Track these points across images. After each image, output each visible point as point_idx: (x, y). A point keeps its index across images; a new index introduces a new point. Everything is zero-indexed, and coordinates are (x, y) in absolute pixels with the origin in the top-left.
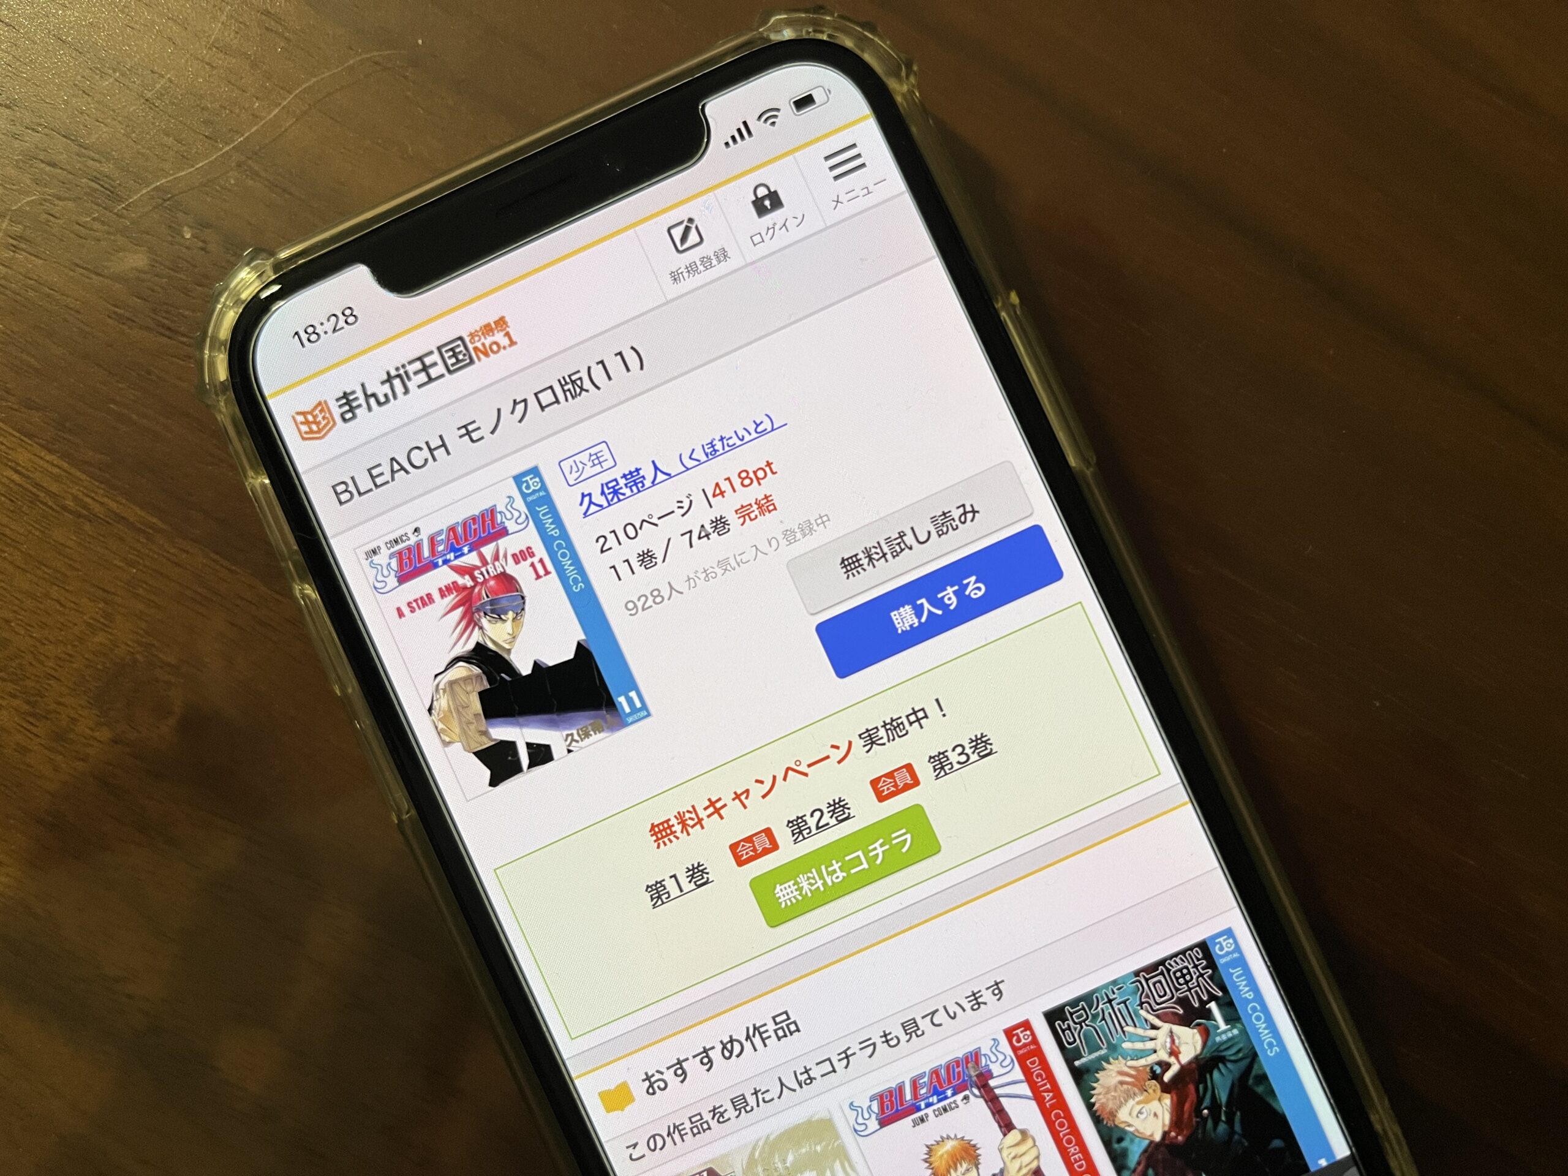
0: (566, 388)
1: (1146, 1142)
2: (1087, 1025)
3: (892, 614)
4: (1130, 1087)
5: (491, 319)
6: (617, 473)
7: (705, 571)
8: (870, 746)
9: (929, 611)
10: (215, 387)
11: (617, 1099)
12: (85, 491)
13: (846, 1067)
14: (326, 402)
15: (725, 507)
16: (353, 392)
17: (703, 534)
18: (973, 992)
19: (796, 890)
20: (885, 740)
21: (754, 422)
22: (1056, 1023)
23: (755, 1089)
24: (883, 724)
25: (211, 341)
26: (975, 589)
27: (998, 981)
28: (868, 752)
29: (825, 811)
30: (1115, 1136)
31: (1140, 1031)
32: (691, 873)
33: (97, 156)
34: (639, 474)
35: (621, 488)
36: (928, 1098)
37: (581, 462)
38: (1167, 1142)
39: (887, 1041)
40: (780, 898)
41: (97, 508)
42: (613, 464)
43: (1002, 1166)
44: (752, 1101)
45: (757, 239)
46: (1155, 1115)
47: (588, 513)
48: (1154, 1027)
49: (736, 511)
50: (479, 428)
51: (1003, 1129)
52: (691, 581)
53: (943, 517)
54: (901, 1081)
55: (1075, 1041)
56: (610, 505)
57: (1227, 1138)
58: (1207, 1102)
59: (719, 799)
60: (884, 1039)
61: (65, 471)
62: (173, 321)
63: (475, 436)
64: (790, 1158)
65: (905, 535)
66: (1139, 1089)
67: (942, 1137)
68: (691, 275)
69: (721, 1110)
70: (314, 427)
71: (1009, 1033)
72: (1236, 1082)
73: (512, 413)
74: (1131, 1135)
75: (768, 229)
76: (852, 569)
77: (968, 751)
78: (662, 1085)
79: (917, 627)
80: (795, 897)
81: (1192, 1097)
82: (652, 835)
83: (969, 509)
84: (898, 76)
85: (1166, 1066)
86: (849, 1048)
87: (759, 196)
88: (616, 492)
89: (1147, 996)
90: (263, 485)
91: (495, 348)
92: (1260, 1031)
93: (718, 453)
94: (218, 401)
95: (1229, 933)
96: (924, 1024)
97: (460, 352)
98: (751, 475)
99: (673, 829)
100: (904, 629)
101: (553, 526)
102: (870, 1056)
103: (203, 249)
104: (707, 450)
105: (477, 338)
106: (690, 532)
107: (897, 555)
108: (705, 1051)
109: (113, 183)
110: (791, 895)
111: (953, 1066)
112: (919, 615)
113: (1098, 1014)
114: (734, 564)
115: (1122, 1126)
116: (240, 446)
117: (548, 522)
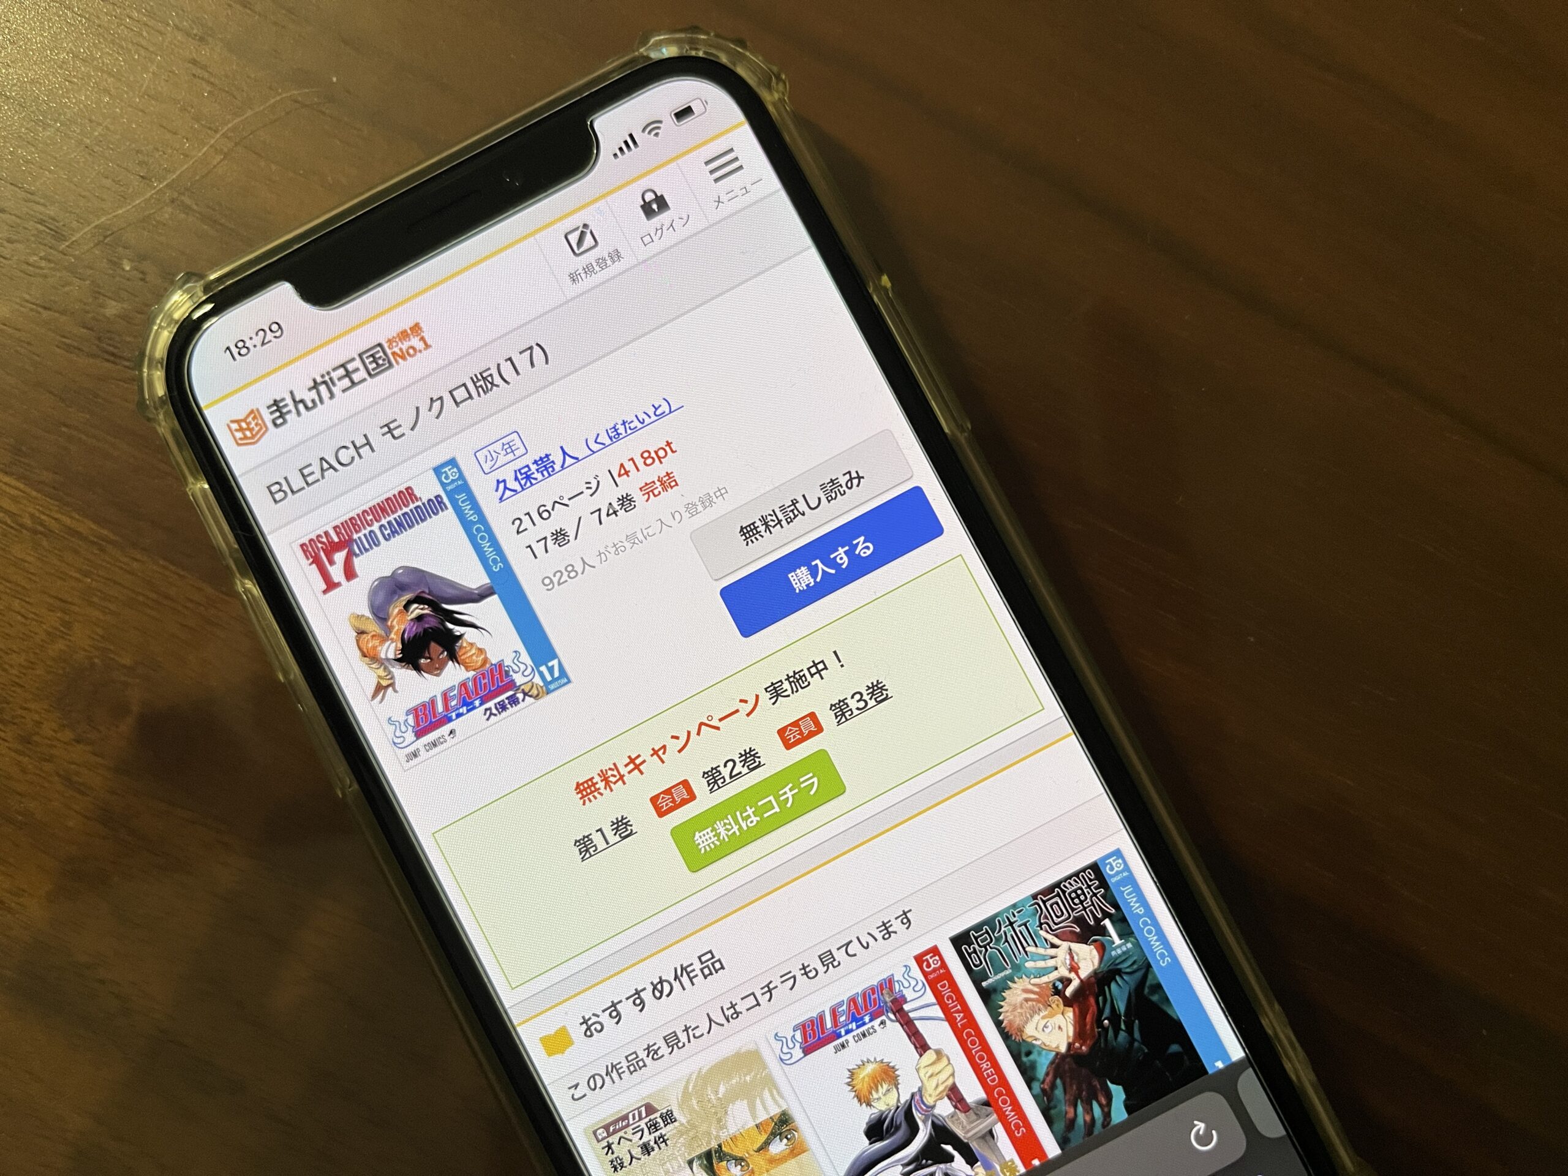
0: (478, 384)
1: (1054, 1053)
2: (991, 948)
3: (790, 576)
4: (1034, 1003)
5: (407, 325)
6: (528, 460)
7: (615, 546)
8: (775, 698)
9: (823, 570)
10: (154, 402)
11: (558, 1042)
12: (41, 509)
13: (769, 1000)
14: (258, 410)
15: (630, 485)
16: (283, 400)
17: (611, 511)
18: (883, 922)
19: (714, 836)
20: (789, 692)
21: (653, 406)
22: (963, 948)
23: (686, 1026)
24: (786, 677)
25: (150, 359)
26: (864, 548)
27: (906, 910)
28: (774, 704)
29: (737, 760)
30: (1024, 1050)
31: (1041, 951)
32: (616, 826)
33: (42, 201)
34: (549, 459)
35: (533, 473)
36: (847, 1025)
37: (495, 452)
38: (1072, 1052)
39: (806, 973)
40: (699, 844)
41: (53, 525)
42: (525, 451)
43: (920, 1085)
44: (683, 1037)
45: (647, 239)
46: (1060, 1028)
47: (504, 498)
48: (1053, 946)
49: (641, 489)
50: (400, 426)
51: (919, 1050)
52: (603, 555)
53: (831, 484)
54: (821, 1010)
55: (981, 963)
56: (523, 489)
57: (1127, 1046)
58: (1107, 1012)
59: (639, 756)
60: (803, 972)
61: (21, 491)
62: (116, 347)
63: (396, 433)
64: (722, 1089)
65: (797, 502)
66: (1043, 1005)
67: (862, 1061)
68: (588, 276)
69: (655, 1047)
70: (248, 433)
71: (919, 959)
72: (1133, 994)
73: (430, 410)
74: (1038, 1048)
75: (657, 230)
76: (750, 536)
77: (866, 697)
78: (599, 1027)
79: (812, 587)
80: (713, 843)
81: (1093, 1009)
82: (578, 793)
83: (854, 475)
84: (769, 88)
85: (1067, 982)
86: (771, 982)
87: (647, 201)
88: (528, 478)
89: (1046, 917)
90: (203, 490)
91: (411, 351)
92: (1152, 943)
93: (621, 436)
94: (157, 415)
95: (1118, 854)
96: (840, 955)
97: (380, 357)
98: (653, 455)
99: (597, 786)
100: (802, 589)
101: (472, 512)
102: (791, 989)
103: (142, 280)
104: (611, 435)
105: (394, 344)
106: (599, 510)
107: (792, 521)
108: (637, 992)
109: (57, 224)
110: (710, 841)
111: (869, 993)
112: (814, 576)
113: (1001, 936)
114: (641, 537)
115: (1029, 1040)
116: (181, 457)
117: (467, 508)
